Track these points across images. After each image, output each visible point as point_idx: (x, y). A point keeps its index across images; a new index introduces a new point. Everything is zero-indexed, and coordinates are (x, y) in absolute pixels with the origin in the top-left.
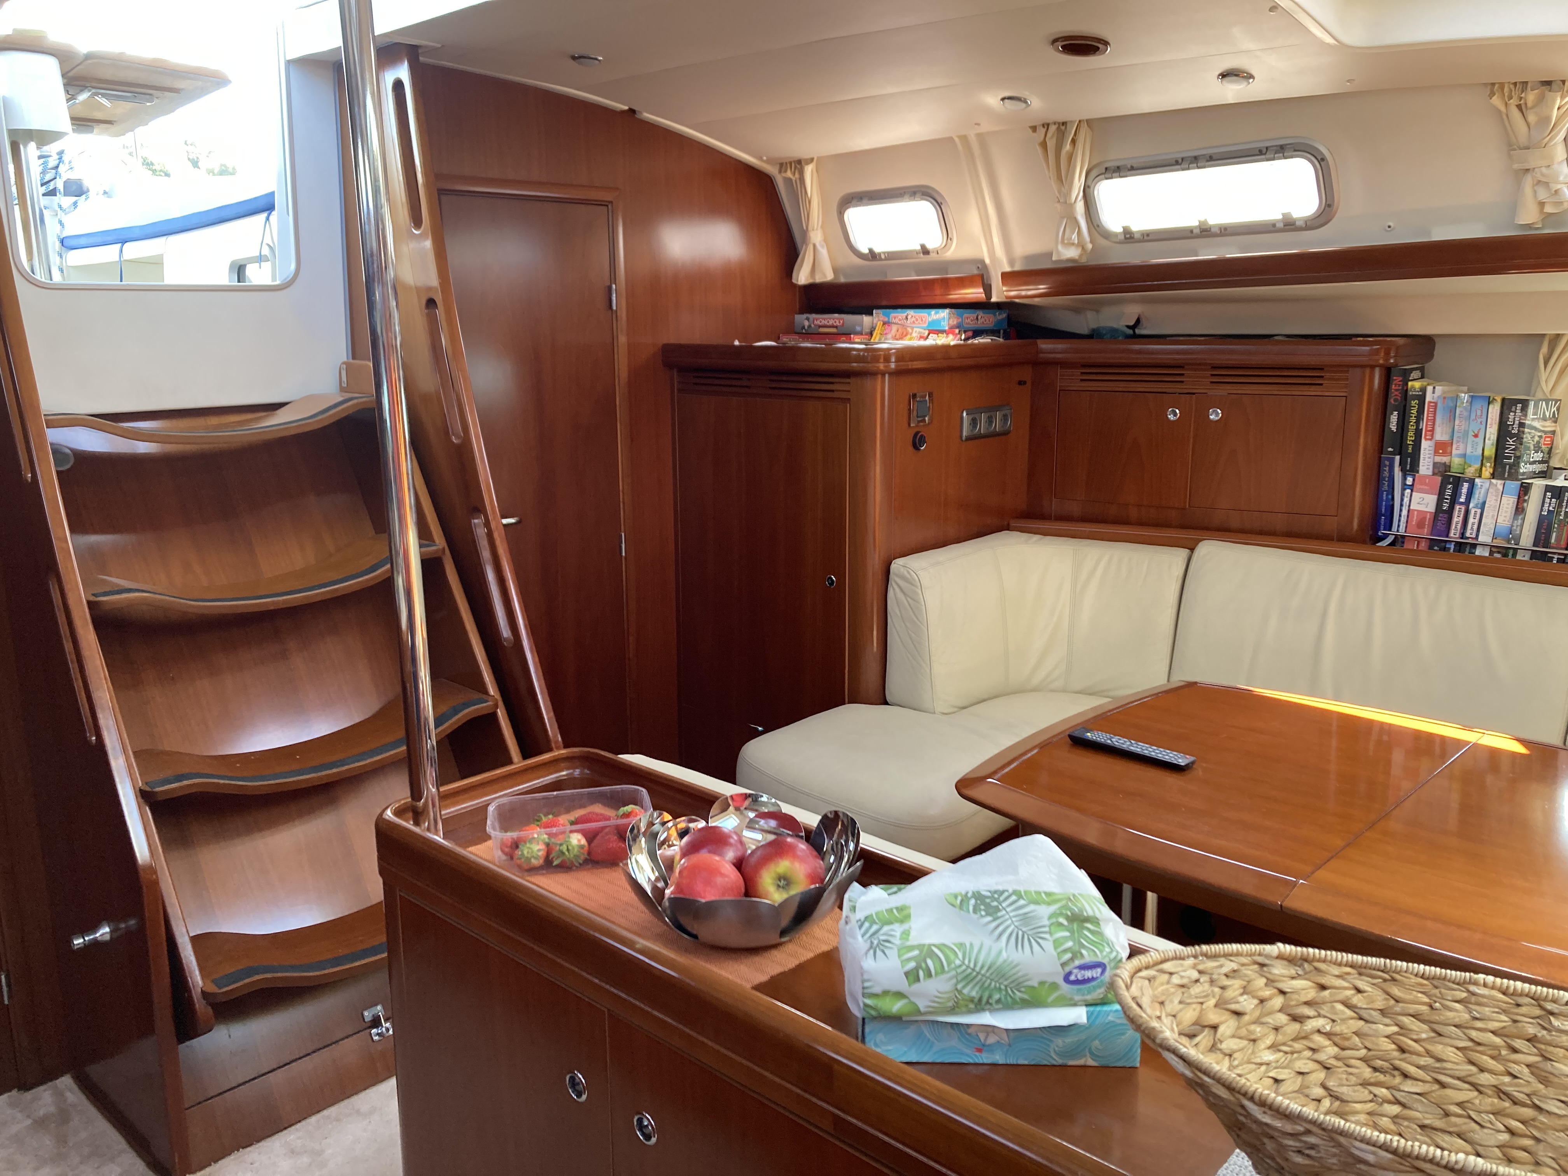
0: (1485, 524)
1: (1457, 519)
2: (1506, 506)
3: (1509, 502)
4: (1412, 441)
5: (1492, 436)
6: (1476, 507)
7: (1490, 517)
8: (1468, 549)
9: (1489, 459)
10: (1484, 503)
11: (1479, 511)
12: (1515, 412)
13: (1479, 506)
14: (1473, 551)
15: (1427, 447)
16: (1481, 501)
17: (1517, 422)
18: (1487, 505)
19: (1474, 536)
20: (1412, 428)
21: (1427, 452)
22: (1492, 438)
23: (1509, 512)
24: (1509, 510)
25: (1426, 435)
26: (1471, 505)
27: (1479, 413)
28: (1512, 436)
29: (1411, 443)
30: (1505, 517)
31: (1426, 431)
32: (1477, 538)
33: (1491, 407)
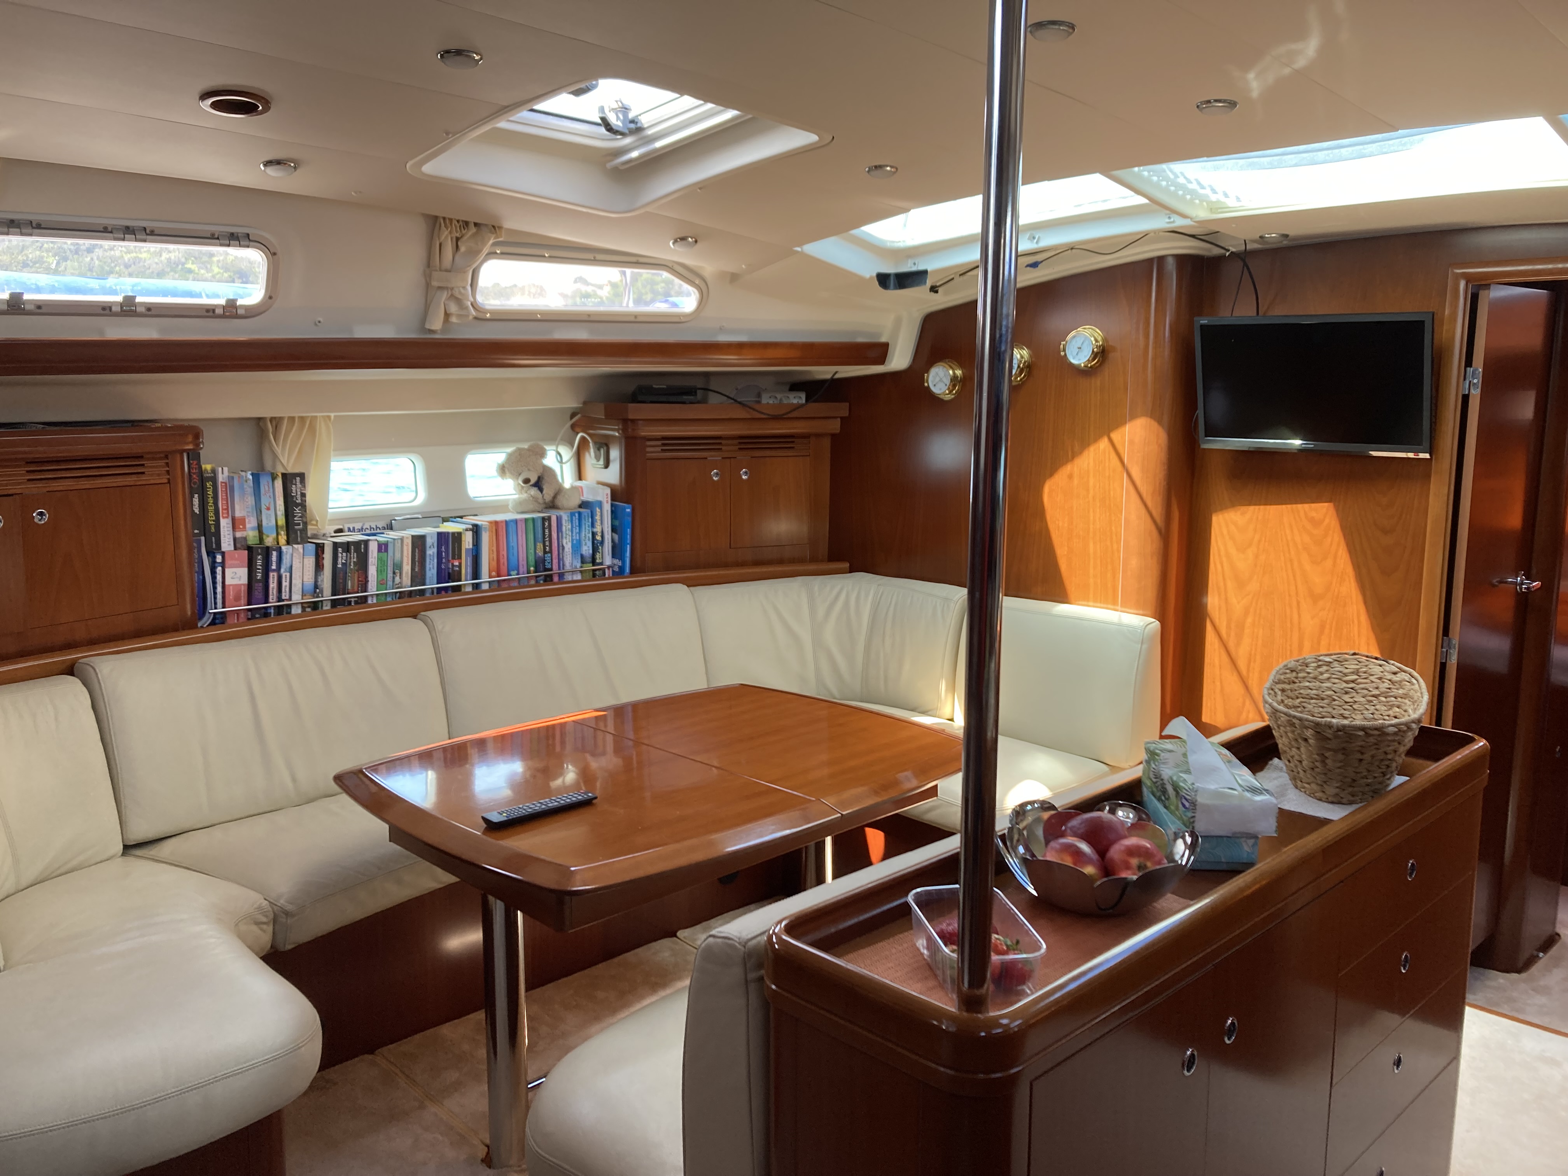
0: (295, 585)
1: (273, 585)
2: (308, 565)
3: (310, 561)
4: (213, 521)
5: (281, 507)
6: (286, 571)
7: (298, 577)
8: (285, 610)
9: (282, 527)
10: (291, 567)
11: (288, 574)
12: (296, 485)
13: (288, 570)
14: (289, 610)
15: (225, 525)
16: (288, 565)
17: (299, 493)
18: (293, 568)
19: (287, 597)
20: (211, 508)
21: (226, 529)
22: (281, 509)
23: (311, 571)
24: (311, 569)
25: (223, 514)
26: (282, 570)
27: (267, 488)
28: (297, 505)
29: (212, 522)
30: (309, 575)
31: (223, 509)
32: (290, 599)
33: (276, 482)
